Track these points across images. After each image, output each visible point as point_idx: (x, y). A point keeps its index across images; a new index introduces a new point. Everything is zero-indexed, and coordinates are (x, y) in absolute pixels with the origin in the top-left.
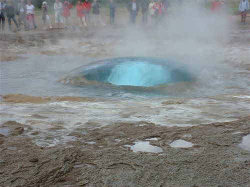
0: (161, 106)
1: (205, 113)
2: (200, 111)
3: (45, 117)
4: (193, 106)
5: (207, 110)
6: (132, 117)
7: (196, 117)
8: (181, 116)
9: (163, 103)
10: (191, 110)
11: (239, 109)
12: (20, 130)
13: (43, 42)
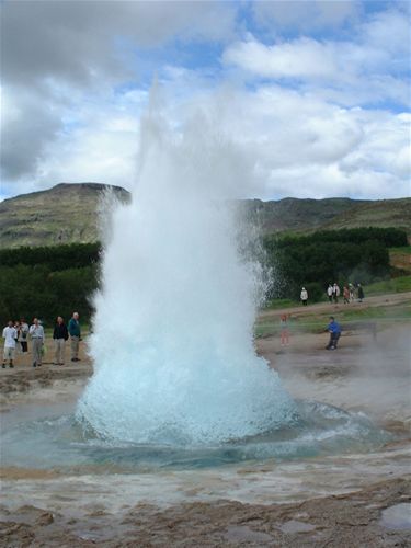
0: (237, 476)
1: (309, 484)
2: (300, 481)
3: (71, 500)
4: (287, 475)
5: (310, 478)
6: (200, 494)
7: (296, 490)
8: (273, 490)
9: (239, 473)
10: (285, 480)
11: (358, 475)
12: (48, 519)
13: (28, 385)
